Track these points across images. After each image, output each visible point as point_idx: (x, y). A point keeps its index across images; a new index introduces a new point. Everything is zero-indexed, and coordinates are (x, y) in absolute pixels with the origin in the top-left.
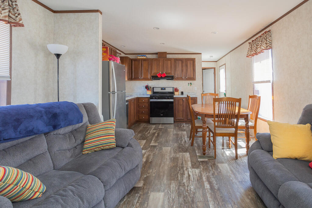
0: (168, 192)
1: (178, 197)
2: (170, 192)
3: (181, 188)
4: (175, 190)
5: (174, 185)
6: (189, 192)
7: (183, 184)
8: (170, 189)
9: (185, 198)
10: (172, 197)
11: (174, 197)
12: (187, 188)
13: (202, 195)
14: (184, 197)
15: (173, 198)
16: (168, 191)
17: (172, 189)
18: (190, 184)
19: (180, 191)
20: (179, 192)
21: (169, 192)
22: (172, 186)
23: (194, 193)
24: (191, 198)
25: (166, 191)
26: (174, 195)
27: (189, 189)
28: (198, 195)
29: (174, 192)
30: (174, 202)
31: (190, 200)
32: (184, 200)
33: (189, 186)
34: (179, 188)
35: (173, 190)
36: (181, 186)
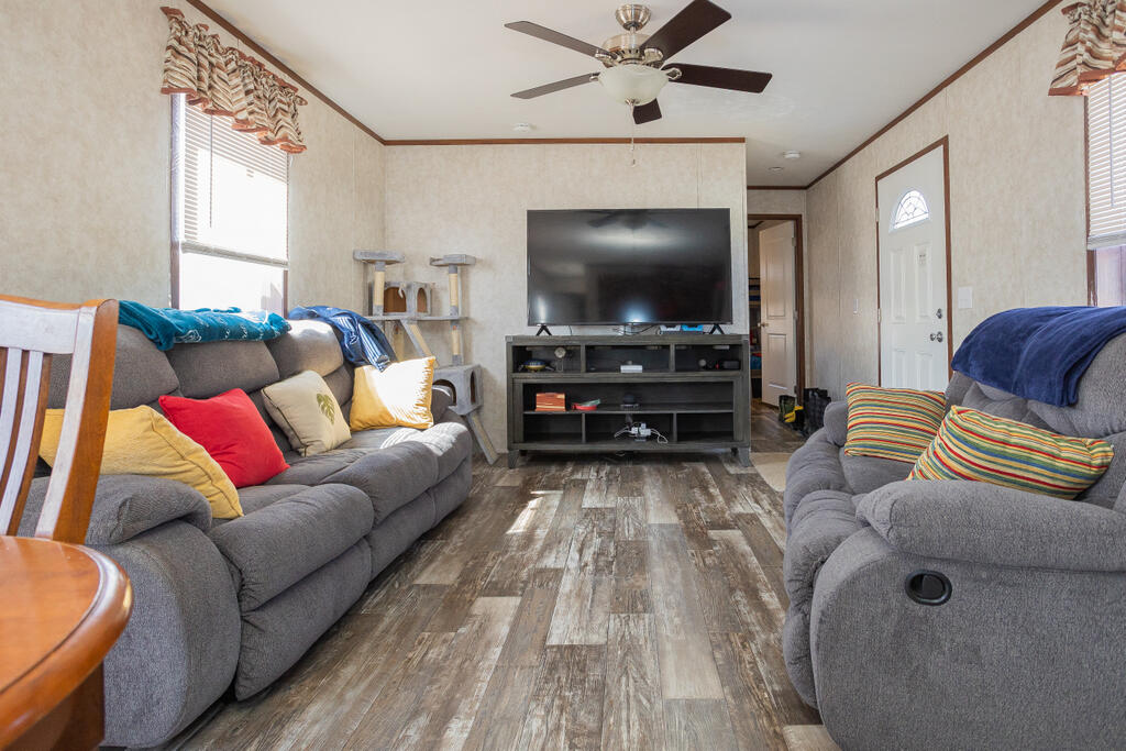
0: (649, 701)
1: (608, 681)
2: (639, 702)
3: (592, 724)
4: (619, 709)
5: (625, 736)
6: (557, 702)
7: (576, 741)
8: (641, 715)
9: (579, 677)
10: (631, 680)
11: (624, 679)
12: (563, 722)
13: (508, 688)
14: (583, 681)
15: (628, 678)
16: (648, 706)
17: (634, 716)
18: (540, 741)
19: (596, 706)
20: (601, 701)
21: (645, 702)
22: (635, 732)
23: (536, 696)
24: (556, 676)
25: (659, 706)
26: (623, 687)
27: (556, 712)
28: (526, 688)
29: (622, 698)
30: (621, 664)
31: (562, 674)
32: (582, 671)
33: (549, 734)
34: (601, 719)
35: (628, 709)
36: (590, 734)
